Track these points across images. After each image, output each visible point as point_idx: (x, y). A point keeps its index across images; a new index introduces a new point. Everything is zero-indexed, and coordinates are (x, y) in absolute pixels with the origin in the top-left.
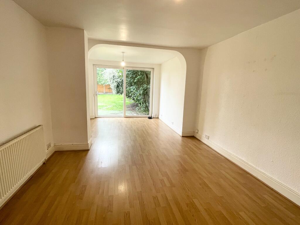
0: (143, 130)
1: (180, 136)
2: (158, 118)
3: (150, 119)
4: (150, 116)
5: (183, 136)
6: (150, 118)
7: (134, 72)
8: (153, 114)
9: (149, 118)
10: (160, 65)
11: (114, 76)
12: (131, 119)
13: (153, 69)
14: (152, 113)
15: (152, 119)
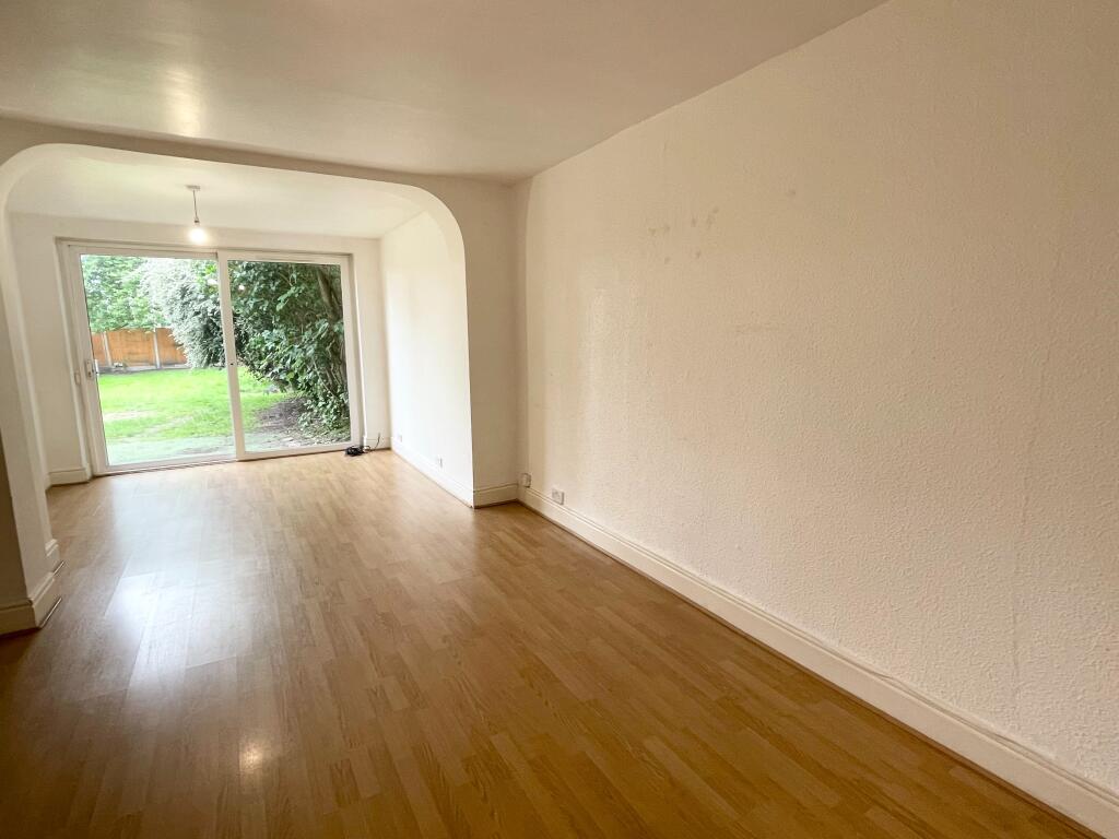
0: (318, 504)
1: (468, 509)
2: (389, 449)
3: (357, 459)
4: (354, 443)
5: (477, 508)
6: (355, 452)
7: (269, 271)
8: (365, 437)
9: (349, 453)
10: (376, 243)
11: (184, 291)
12: (269, 466)
13: (350, 256)
14: (362, 433)
15: (365, 456)
